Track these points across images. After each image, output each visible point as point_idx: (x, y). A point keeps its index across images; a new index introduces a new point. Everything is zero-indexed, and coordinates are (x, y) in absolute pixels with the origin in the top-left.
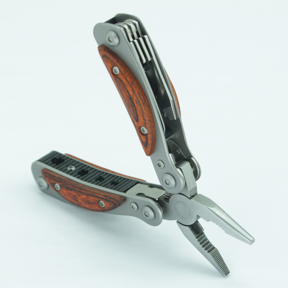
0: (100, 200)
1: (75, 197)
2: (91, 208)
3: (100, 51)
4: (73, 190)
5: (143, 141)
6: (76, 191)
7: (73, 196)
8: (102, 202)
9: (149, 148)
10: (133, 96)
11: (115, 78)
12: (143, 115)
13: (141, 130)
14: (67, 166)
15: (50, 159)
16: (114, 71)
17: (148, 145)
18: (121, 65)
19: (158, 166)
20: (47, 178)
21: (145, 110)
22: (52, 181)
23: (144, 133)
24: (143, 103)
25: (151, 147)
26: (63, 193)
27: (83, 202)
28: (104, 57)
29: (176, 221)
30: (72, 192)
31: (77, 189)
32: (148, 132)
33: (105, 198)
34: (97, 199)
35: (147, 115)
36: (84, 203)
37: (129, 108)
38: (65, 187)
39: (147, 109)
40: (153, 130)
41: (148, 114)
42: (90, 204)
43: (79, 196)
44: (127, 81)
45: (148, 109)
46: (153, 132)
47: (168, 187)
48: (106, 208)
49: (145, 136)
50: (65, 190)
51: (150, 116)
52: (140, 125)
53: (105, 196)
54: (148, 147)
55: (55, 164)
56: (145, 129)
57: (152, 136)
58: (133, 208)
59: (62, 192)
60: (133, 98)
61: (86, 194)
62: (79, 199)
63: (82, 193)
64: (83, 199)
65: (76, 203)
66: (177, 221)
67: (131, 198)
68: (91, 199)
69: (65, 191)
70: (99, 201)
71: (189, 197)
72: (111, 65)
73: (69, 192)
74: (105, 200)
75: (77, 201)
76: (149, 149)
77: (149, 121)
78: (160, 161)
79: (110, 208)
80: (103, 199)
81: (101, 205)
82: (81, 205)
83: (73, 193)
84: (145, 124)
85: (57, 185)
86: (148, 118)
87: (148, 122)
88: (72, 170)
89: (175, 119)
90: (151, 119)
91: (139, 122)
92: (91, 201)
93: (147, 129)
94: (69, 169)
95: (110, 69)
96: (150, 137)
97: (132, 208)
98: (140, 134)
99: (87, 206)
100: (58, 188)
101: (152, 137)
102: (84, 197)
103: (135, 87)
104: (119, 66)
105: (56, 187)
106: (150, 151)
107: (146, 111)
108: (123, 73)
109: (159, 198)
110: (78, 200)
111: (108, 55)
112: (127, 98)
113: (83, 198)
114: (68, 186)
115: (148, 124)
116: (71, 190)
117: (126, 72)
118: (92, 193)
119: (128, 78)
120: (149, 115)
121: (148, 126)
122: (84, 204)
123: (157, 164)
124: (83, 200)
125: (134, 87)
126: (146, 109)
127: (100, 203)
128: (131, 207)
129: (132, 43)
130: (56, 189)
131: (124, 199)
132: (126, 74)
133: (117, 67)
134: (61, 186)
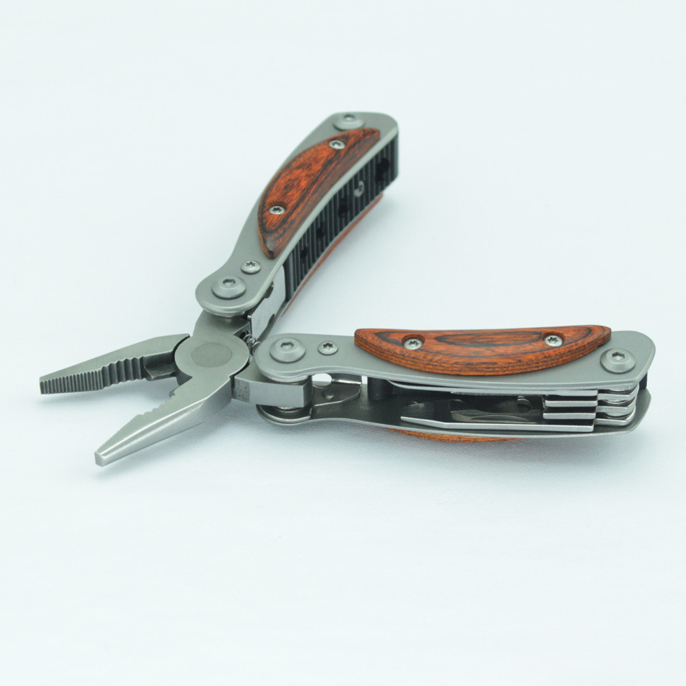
0: (288, 210)
1: (307, 167)
2: (274, 188)
3: (603, 328)
4: (323, 170)
5: (392, 334)
6: (320, 175)
7: (310, 165)
8: (282, 212)
9: (373, 339)
10: (493, 351)
11: (540, 333)
12: (445, 354)
13: (416, 340)
14: (366, 183)
15: (390, 159)
16: (554, 337)
17: (380, 339)
18: (562, 355)
19: (325, 343)
20: (362, 133)
21: (456, 363)
22: (352, 140)
23: (408, 342)
24: (472, 364)
25: (373, 345)
26: (322, 150)
27: (293, 177)
28: (589, 330)
29: (191, 335)
30: (320, 167)
31: (323, 178)
32: (407, 349)
33: (289, 220)
34: (290, 205)
35: (444, 363)
36: (290, 180)
37: (469, 335)
38: (333, 158)
39: (456, 367)
40: (407, 360)
41: (443, 365)
42: (286, 188)
43: (307, 175)
44: (526, 353)
45: (454, 369)
46: (403, 359)
47: (277, 344)
48: (266, 214)
49: (400, 340)
50: (328, 157)
51: (437, 367)
52: (427, 341)
53: (293, 222)
54: (376, 338)
55: (379, 161)
56: (414, 347)
57: (397, 354)
58: (248, 264)
59: (325, 149)
60: (488, 350)
61: (308, 189)
62: (302, 172)
63: (313, 183)
64: (298, 179)
65: (294, 165)
66: (189, 337)
67: (271, 269)
68: (295, 195)
69: (325, 154)
70: (285, 208)
71: (236, 377)
72: (569, 337)
73: (322, 162)
74: (284, 220)
75: (298, 168)
76: (370, 339)
77: (431, 360)
78: (336, 350)
79: (264, 221)
80: (287, 216)
81: (276, 207)
82: (287, 173)
83: (317, 167)
84: (426, 351)
85: (340, 146)
86: (436, 362)
87: (429, 357)
88: (356, 188)
89: (402, 418)
90: (431, 367)
91: (433, 341)
92: (290, 194)
93: (415, 351)
94: (361, 183)
95: (562, 332)
96: (395, 349)
97: (249, 262)
98: (407, 334)
99: (282, 181)
100: (334, 144)
101: (394, 354)
102: (303, 184)
103: (510, 363)
104: (562, 351)
105: (338, 142)
106: (365, 338)
107: (452, 364)
108: (545, 352)
109: (250, 320)
110: (300, 171)
111: (590, 339)
112: (492, 338)
113: (300, 181)
114: (334, 165)
115: (424, 357)
116: (325, 166)
117: (545, 357)
118: (306, 200)
119: (531, 356)
120: (441, 366)
121: (422, 354)
122: (288, 177)
123: (330, 343)
124: (296, 179)
125: (511, 361)
126: (455, 365)
127: (281, 208)
128: (253, 262)
129: (594, 393)
130: (334, 142)
131: (272, 255)
132: (542, 357)
133: (560, 346)
134: (338, 151)
